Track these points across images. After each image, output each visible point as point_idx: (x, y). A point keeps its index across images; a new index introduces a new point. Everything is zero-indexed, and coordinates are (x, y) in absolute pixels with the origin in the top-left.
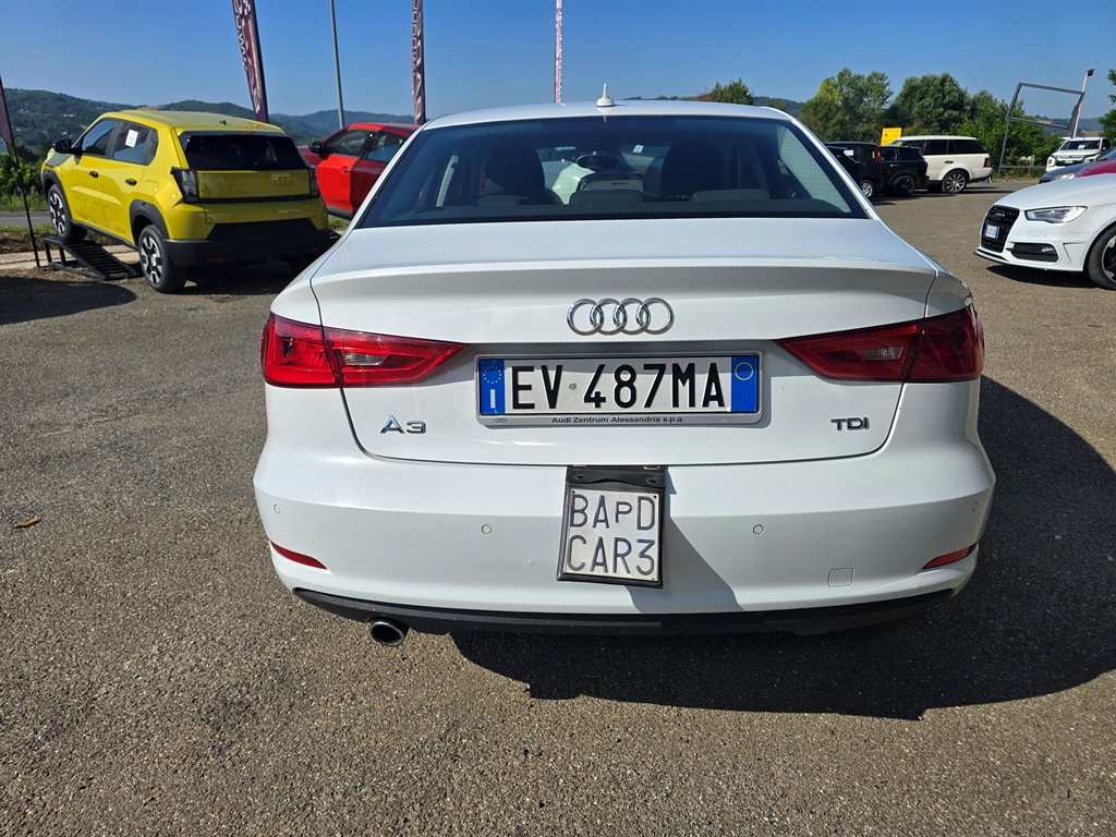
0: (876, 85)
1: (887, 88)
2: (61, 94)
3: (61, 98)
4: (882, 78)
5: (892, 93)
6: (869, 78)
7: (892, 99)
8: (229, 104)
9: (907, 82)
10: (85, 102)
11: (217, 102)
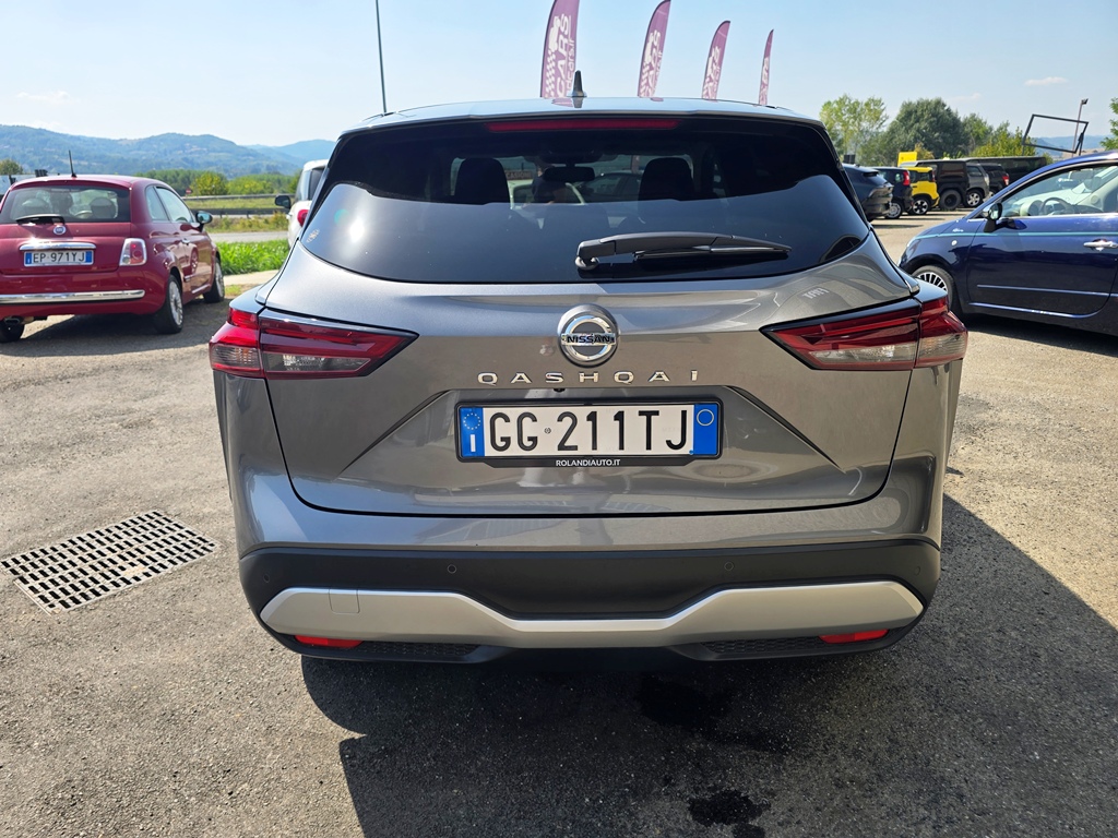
0: (874, 109)
1: (884, 113)
2: (40, 129)
3: (41, 132)
4: (878, 103)
5: (887, 118)
6: (867, 105)
7: (888, 123)
8: (209, 136)
9: (903, 106)
10: (64, 136)
11: (198, 134)
